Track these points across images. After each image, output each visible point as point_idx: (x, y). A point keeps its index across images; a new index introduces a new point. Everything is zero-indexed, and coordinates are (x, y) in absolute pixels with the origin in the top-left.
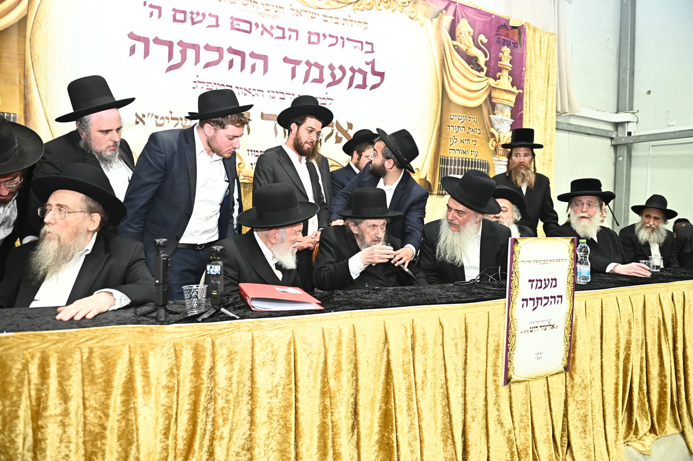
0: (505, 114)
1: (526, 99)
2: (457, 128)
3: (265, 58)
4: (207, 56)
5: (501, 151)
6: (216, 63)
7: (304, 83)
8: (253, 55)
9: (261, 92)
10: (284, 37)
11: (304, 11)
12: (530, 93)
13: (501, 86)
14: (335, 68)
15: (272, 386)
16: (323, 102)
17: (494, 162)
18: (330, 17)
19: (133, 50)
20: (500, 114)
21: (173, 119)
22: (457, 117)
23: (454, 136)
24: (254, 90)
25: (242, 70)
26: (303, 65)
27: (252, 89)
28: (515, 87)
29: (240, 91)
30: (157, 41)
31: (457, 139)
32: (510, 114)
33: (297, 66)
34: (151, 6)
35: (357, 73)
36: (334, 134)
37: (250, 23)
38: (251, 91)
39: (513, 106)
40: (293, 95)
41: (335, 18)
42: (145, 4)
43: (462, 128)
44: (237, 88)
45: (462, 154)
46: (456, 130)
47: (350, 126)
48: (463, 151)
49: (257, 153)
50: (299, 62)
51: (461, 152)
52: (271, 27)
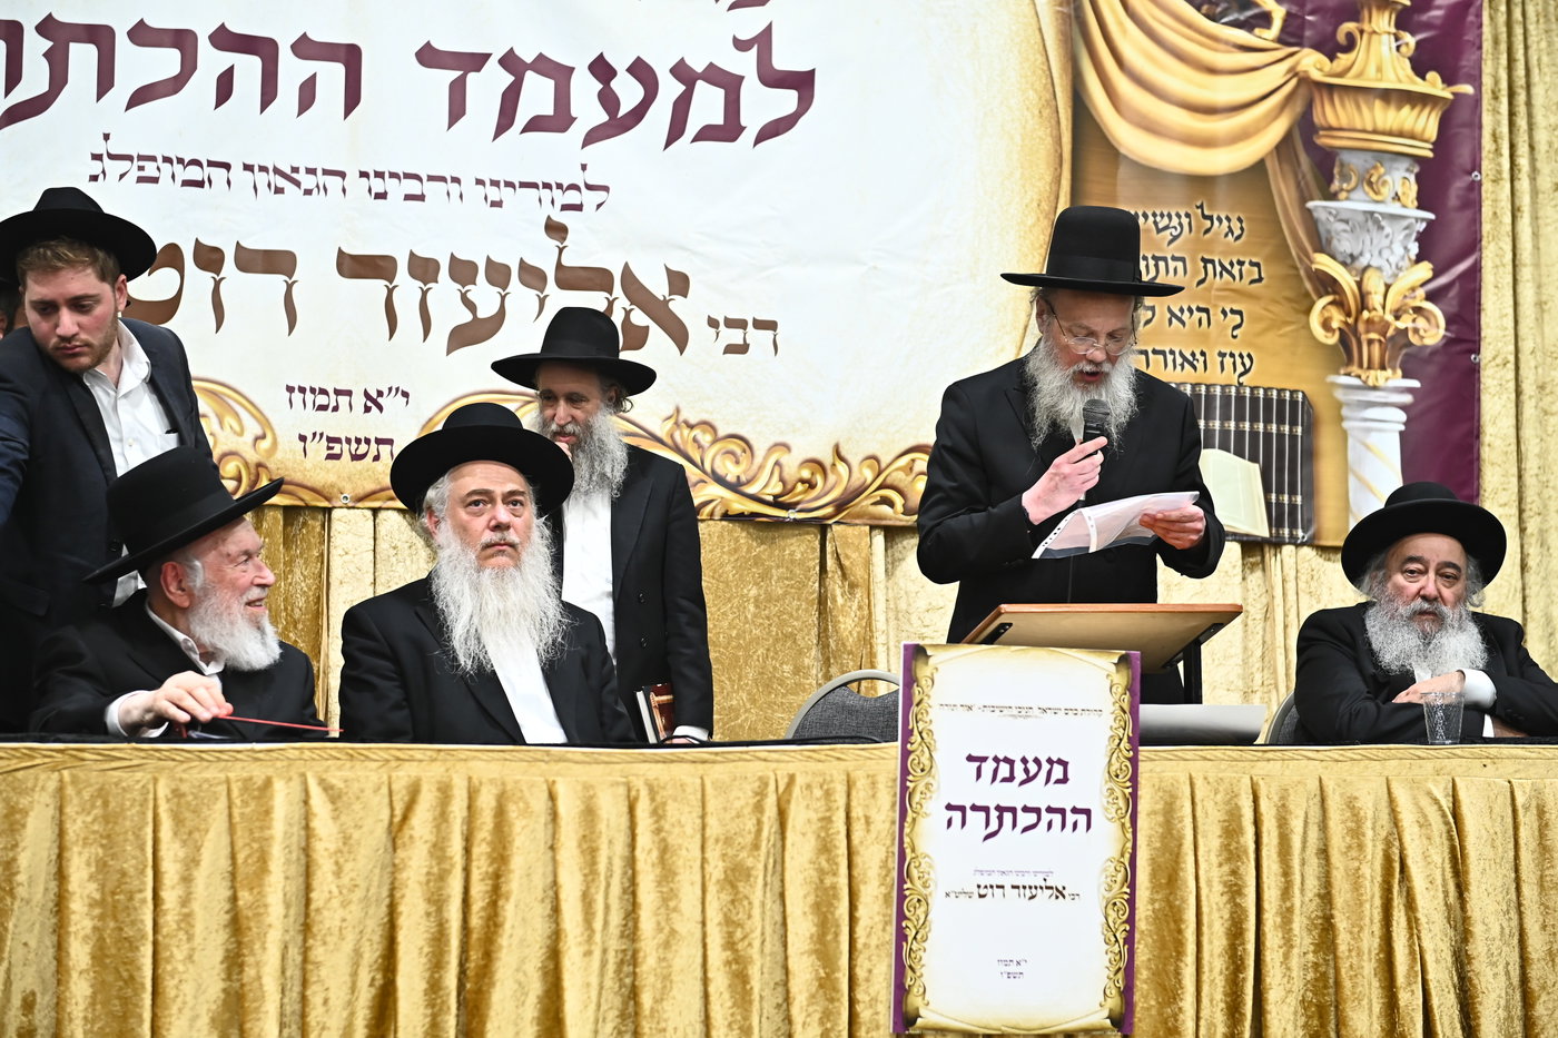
0: (1387, 192)
1: (1493, 119)
2: (1151, 263)
3: (350, 57)
4: (139, 65)
5: (1376, 349)
6: (175, 85)
7: (497, 135)
8: (305, 48)
9: (339, 179)
12: (1512, 95)
13: (1359, 75)
14: (612, 73)
15: (103, 893)
16: (572, 197)
17: (1339, 395)
20: (1358, 194)
22: (1151, 219)
24: (311, 171)
25: (265, 105)
26: (492, 64)
27: (302, 170)
28: (1433, 76)
29: (262, 178)
31: (1152, 309)
32: (1415, 188)
33: (471, 77)
35: (700, 86)
38: (301, 176)
39: (1430, 154)
40: (456, 180)
43: (1172, 264)
44: (248, 168)
45: (1179, 368)
46: (1148, 272)
47: (679, 283)
48: (1181, 354)
49: (322, 400)
50: (477, 61)
51: (1174, 361)
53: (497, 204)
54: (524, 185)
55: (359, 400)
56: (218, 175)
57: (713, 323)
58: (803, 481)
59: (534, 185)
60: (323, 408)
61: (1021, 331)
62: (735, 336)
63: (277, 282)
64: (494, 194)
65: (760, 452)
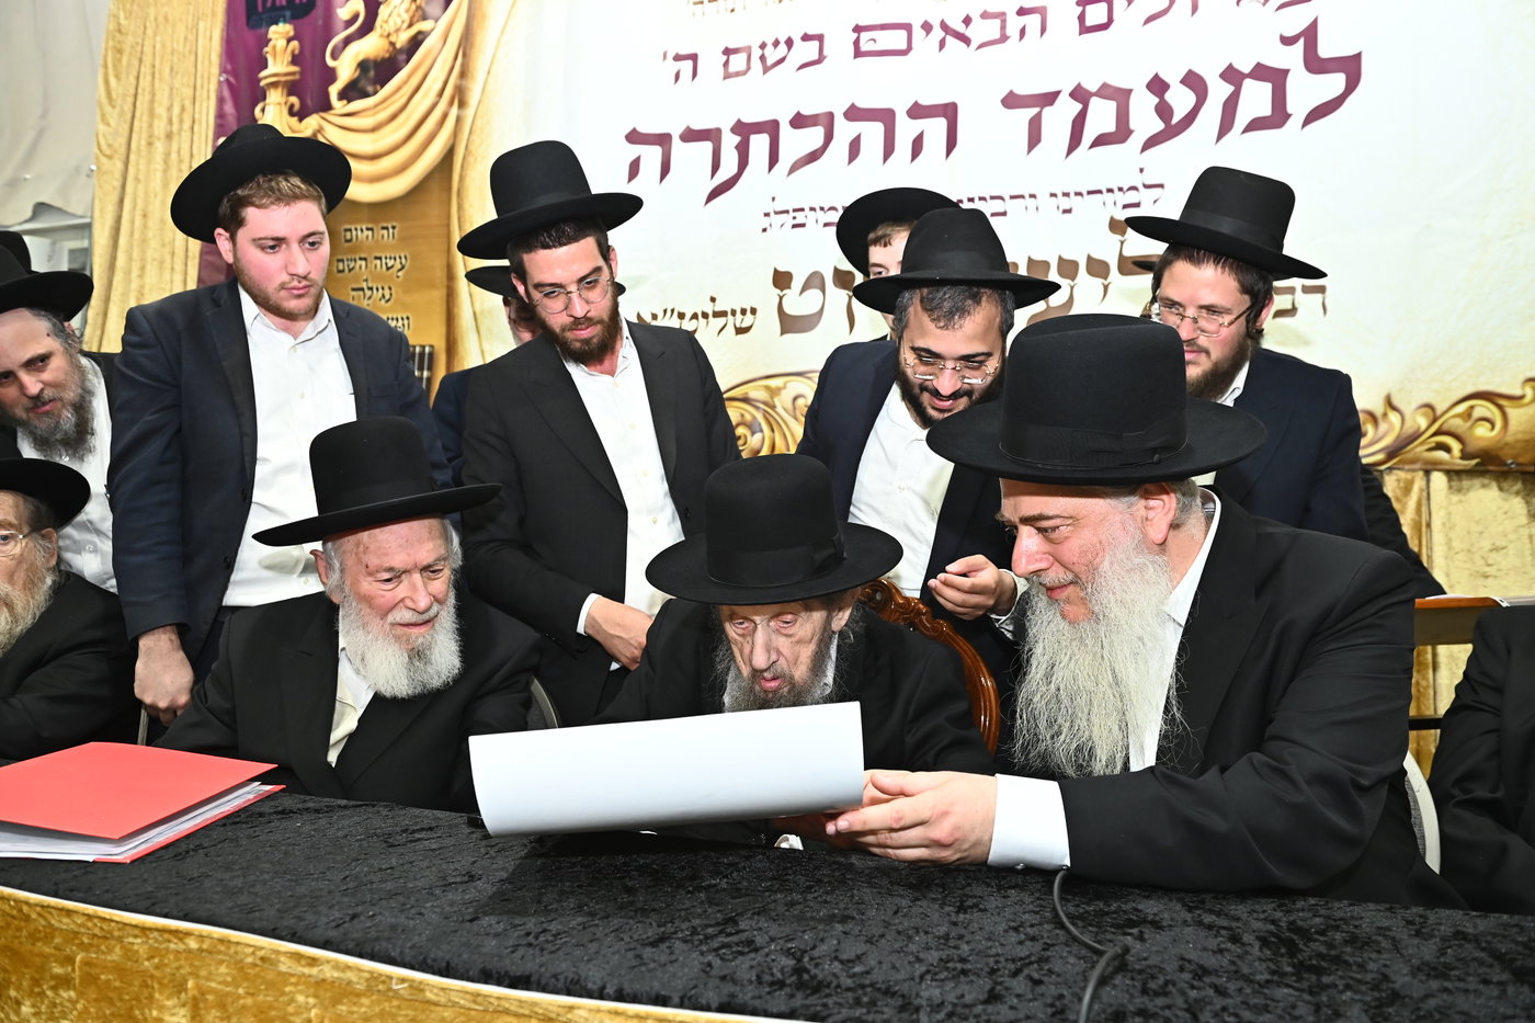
3: (949, 112)
4: (796, 143)
6: (819, 153)
7: (1069, 154)
8: (917, 111)
10: (1004, 38)
14: (1167, 87)
16: (1132, 197)
19: (635, 169)
21: (717, 314)
25: (886, 158)
26: (1064, 99)
30: (690, 136)
33: (1047, 111)
34: (678, 58)
35: (1248, 84)
37: (908, 27)
40: (1033, 196)
42: (665, 54)
50: (1050, 98)
52: (967, 21)
53: (1068, 211)
54: (1089, 193)
59: (1100, 192)
64: (1065, 203)
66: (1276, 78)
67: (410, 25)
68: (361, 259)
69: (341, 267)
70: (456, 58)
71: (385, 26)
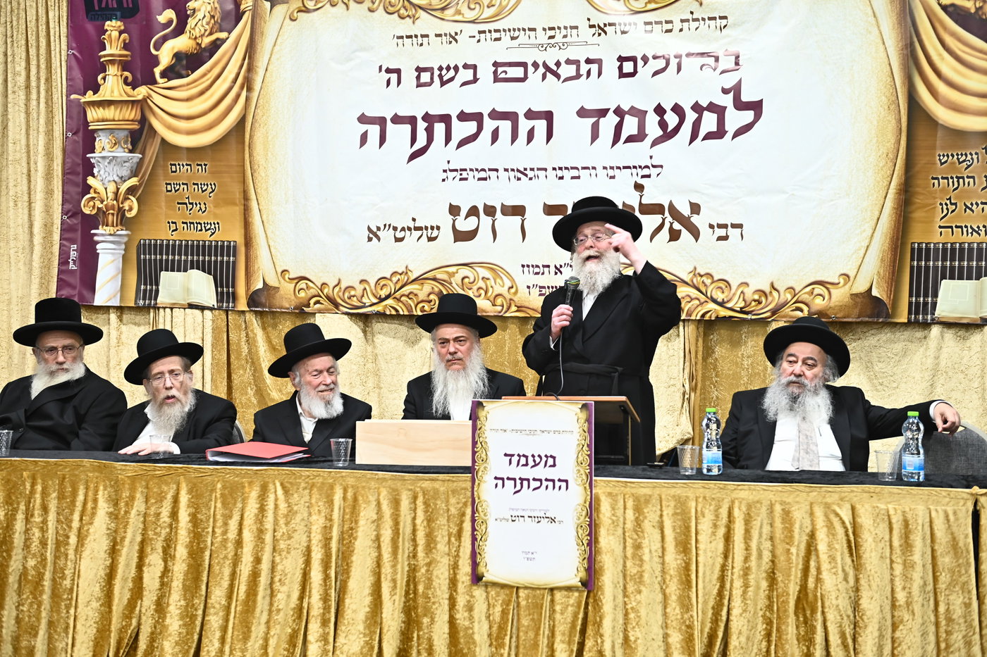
2: (956, 180)
3: (548, 116)
4: (462, 129)
6: (472, 138)
7: (613, 145)
8: (530, 115)
9: (544, 172)
10: (578, 76)
11: (610, 25)
14: (664, 112)
16: (646, 172)
18: (657, 23)
19: (364, 138)
21: (417, 229)
22: (956, 157)
23: (950, 199)
24: (532, 169)
25: (513, 141)
26: (611, 113)
27: (528, 169)
29: (512, 174)
30: (397, 119)
31: (955, 204)
33: (601, 120)
34: (388, 71)
35: (706, 113)
36: (667, 226)
37: (524, 65)
38: (528, 172)
40: (594, 168)
41: (667, 22)
42: (380, 67)
43: (967, 180)
44: (506, 170)
45: (970, 235)
46: (953, 185)
47: (695, 208)
48: (971, 227)
49: (537, 270)
50: (603, 113)
51: (967, 231)
52: (558, 64)
53: (612, 177)
54: (624, 168)
55: (553, 269)
56: (493, 174)
57: (711, 226)
58: (755, 301)
59: (629, 167)
60: (537, 273)
61: (875, 221)
62: (722, 232)
63: (518, 219)
64: (611, 173)
65: (734, 288)
66: (719, 111)
67: (211, 34)
68: (183, 184)
69: (169, 188)
70: (244, 59)
71: (192, 31)
